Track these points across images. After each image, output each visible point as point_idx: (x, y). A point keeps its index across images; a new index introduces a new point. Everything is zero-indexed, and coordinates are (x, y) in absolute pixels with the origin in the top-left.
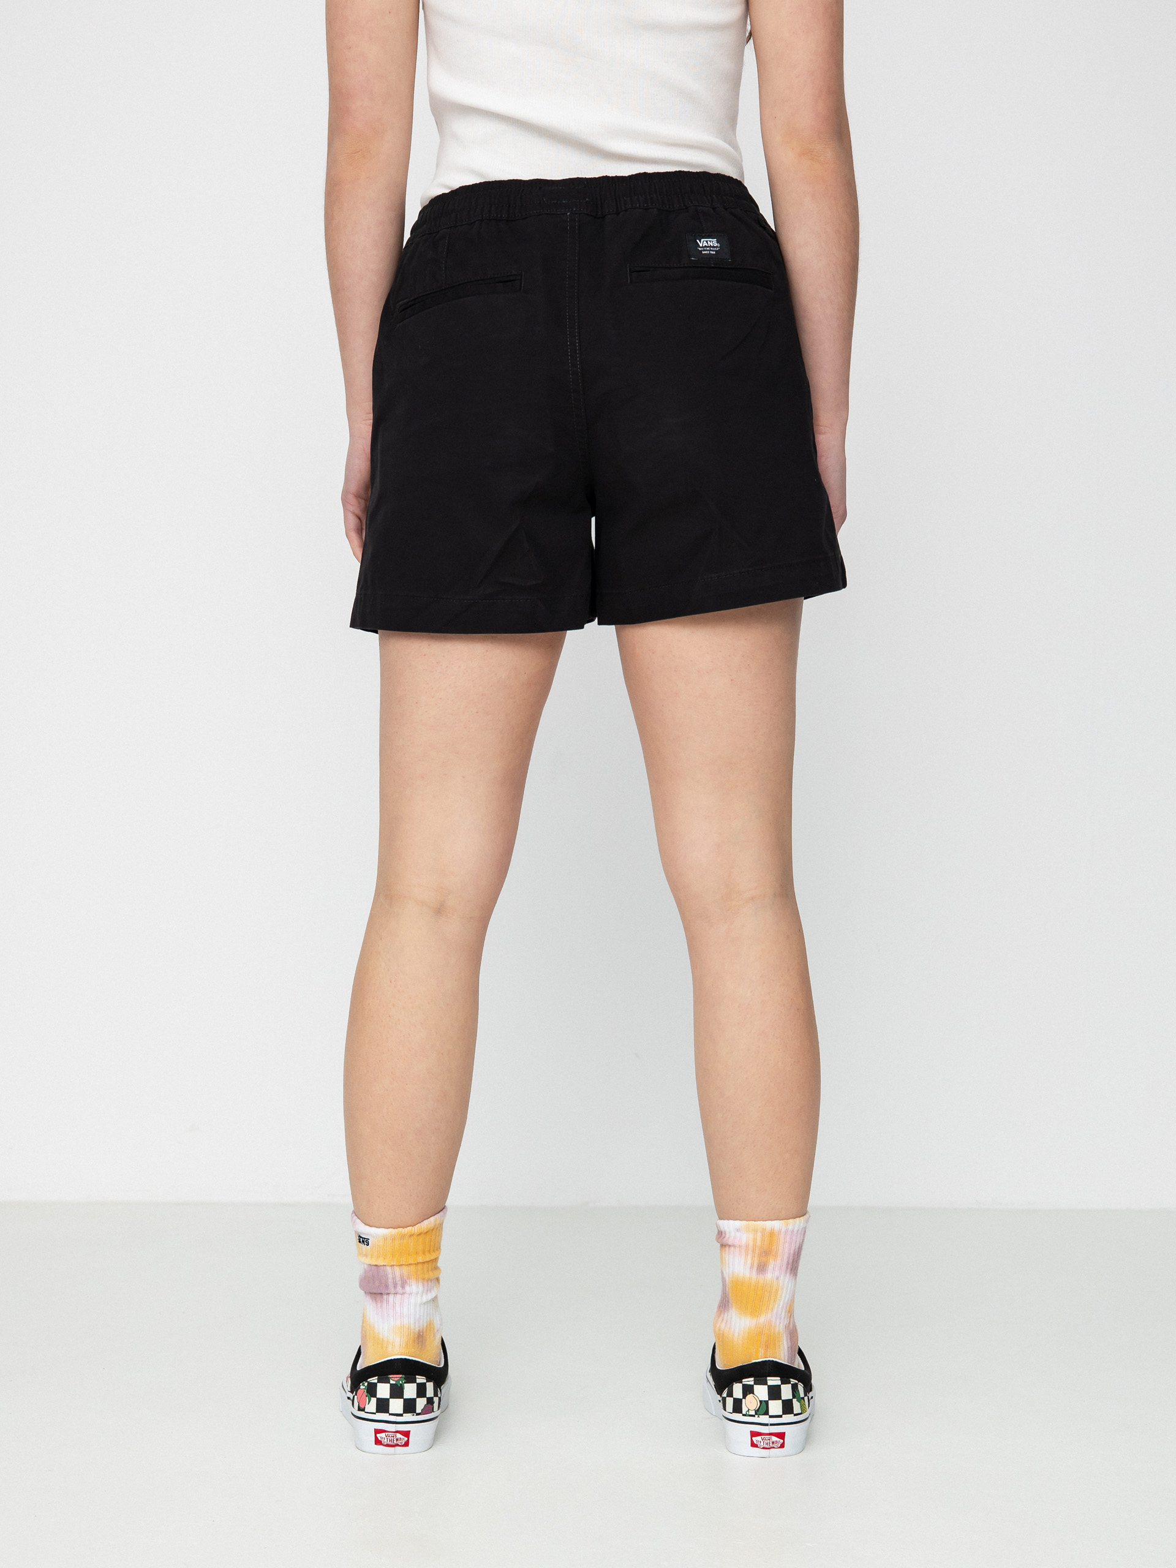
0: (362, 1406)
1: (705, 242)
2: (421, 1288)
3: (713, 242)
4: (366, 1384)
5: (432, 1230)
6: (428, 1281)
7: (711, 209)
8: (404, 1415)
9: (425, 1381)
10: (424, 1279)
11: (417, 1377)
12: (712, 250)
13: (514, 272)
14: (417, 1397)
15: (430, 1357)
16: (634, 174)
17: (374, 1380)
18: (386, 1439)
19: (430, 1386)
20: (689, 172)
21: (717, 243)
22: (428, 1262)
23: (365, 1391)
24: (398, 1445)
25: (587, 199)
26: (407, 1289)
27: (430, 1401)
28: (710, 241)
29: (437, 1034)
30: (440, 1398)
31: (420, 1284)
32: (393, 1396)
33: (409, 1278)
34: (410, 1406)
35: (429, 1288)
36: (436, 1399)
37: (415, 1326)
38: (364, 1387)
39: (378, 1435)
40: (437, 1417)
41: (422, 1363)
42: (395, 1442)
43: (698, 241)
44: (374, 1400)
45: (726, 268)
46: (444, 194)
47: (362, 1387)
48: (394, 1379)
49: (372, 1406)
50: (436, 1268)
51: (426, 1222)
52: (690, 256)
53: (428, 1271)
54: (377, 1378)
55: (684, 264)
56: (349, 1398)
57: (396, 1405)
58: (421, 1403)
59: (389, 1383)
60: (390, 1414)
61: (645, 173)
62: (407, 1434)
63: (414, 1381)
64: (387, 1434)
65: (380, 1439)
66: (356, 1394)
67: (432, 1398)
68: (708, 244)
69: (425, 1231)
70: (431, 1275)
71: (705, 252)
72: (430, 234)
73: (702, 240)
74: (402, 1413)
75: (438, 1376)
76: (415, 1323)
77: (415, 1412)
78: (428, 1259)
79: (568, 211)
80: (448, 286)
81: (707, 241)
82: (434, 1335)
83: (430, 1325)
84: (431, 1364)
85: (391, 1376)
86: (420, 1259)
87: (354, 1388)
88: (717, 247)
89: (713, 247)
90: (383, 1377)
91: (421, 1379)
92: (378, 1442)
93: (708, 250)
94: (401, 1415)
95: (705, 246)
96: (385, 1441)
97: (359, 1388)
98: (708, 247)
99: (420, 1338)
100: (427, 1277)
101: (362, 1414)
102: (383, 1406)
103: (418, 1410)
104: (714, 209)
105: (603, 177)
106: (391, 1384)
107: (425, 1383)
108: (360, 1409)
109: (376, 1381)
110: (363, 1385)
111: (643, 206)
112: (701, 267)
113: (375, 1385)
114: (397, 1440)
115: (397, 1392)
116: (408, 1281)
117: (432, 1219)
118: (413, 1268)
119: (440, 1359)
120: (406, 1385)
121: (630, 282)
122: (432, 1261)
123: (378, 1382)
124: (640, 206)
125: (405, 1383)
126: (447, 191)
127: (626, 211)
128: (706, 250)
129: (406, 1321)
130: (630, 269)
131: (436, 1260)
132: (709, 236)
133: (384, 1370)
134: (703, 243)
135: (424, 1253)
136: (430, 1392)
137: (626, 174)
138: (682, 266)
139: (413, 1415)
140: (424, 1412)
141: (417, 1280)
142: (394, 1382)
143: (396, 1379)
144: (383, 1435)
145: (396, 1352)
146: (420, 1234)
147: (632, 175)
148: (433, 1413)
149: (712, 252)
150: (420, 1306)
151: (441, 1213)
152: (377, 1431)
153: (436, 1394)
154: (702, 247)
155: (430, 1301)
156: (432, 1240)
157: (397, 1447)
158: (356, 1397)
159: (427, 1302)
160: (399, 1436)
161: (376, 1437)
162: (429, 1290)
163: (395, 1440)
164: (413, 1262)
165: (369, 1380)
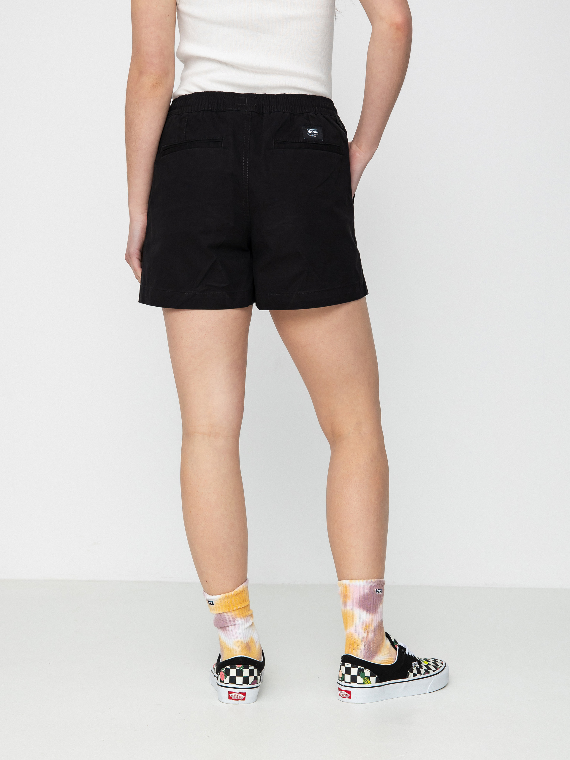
0: (222, 680)
1: (311, 131)
2: (243, 621)
3: (315, 131)
4: (224, 669)
5: (243, 591)
6: (248, 616)
7: (315, 115)
8: (243, 684)
9: (253, 668)
10: (244, 616)
11: (249, 666)
12: (314, 135)
13: (219, 138)
14: (250, 676)
15: (255, 656)
16: (279, 94)
17: (228, 667)
18: (234, 696)
19: (256, 671)
20: (305, 95)
21: (317, 131)
22: (244, 607)
23: (224, 672)
24: (240, 700)
25: (256, 105)
26: (236, 622)
27: (256, 678)
28: (314, 131)
29: (222, 495)
30: (261, 677)
31: (243, 619)
32: (238, 675)
33: (236, 617)
34: (246, 680)
35: (247, 620)
36: (259, 677)
37: (244, 640)
38: (223, 671)
39: (230, 694)
40: (259, 686)
41: (252, 659)
42: (238, 698)
43: (308, 130)
44: (228, 677)
45: (320, 144)
46: (186, 95)
47: (222, 671)
48: (238, 667)
49: (227, 680)
50: (249, 610)
51: (238, 588)
52: (303, 138)
53: (245, 612)
54: (230, 666)
55: (300, 141)
56: (215, 676)
57: (239, 680)
58: (251, 679)
59: (236, 669)
60: (236, 684)
61: (284, 94)
62: (244, 694)
63: (248, 668)
64: (234, 694)
65: (231, 696)
66: (219, 674)
67: (257, 677)
68: (312, 132)
69: (239, 592)
70: (247, 613)
71: (311, 136)
72: (178, 114)
73: (310, 130)
74: (242, 683)
75: (260, 666)
76: (244, 639)
77: (248, 683)
78: (243, 606)
79: (246, 110)
80: (186, 141)
81: (312, 131)
82: (255, 645)
83: (252, 640)
84: (255, 660)
85: (237, 665)
86: (239, 607)
87: (218, 671)
88: (317, 133)
89: (315, 133)
90: (233, 666)
91: (251, 667)
92: (230, 698)
93: (312, 135)
94: (242, 685)
95: (311, 133)
96: (234, 698)
97: (221, 671)
98: (312, 133)
99: (248, 646)
100: (245, 615)
101: (222, 684)
102: (233, 680)
103: (250, 683)
104: (316, 114)
105: (264, 94)
106: (237, 670)
107: (253, 669)
108: (221, 681)
109: (229, 668)
110: (223, 669)
111: (283, 111)
112: (308, 143)
113: (229, 669)
114: (240, 697)
115: (240, 673)
116: (236, 618)
117: (241, 586)
118: (237, 611)
119: (261, 657)
120: (244, 670)
121: (274, 148)
122: (246, 606)
123: (230, 668)
124: (281, 110)
125: (244, 669)
126: (188, 94)
127: (274, 112)
128: (311, 135)
129: (239, 639)
130: (275, 142)
131: (248, 606)
132: (313, 128)
133: (234, 662)
134: (310, 131)
135: (241, 603)
136: (256, 674)
137: (276, 94)
138: (300, 142)
139: (248, 685)
140: (253, 683)
141: (240, 617)
142: (238, 668)
143: (239, 667)
144: (233, 694)
145: (238, 653)
146: (236, 595)
147: (278, 94)
148: (257, 684)
149: (314, 136)
150: (245, 630)
151: (245, 582)
152: (230, 693)
153: (259, 675)
154: (310, 133)
155: (249, 627)
156: (244, 596)
157: (240, 701)
158: (219, 675)
159: (248, 628)
160: (240, 695)
161: (229, 696)
162: (247, 621)
163: (238, 697)
164: (236, 609)
165: (226, 667)
